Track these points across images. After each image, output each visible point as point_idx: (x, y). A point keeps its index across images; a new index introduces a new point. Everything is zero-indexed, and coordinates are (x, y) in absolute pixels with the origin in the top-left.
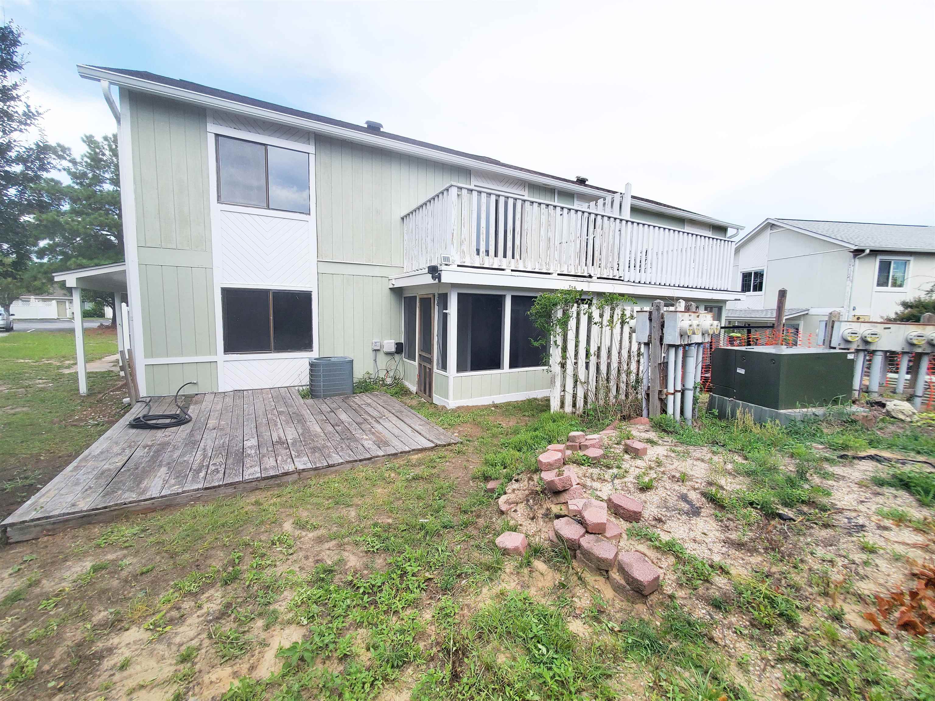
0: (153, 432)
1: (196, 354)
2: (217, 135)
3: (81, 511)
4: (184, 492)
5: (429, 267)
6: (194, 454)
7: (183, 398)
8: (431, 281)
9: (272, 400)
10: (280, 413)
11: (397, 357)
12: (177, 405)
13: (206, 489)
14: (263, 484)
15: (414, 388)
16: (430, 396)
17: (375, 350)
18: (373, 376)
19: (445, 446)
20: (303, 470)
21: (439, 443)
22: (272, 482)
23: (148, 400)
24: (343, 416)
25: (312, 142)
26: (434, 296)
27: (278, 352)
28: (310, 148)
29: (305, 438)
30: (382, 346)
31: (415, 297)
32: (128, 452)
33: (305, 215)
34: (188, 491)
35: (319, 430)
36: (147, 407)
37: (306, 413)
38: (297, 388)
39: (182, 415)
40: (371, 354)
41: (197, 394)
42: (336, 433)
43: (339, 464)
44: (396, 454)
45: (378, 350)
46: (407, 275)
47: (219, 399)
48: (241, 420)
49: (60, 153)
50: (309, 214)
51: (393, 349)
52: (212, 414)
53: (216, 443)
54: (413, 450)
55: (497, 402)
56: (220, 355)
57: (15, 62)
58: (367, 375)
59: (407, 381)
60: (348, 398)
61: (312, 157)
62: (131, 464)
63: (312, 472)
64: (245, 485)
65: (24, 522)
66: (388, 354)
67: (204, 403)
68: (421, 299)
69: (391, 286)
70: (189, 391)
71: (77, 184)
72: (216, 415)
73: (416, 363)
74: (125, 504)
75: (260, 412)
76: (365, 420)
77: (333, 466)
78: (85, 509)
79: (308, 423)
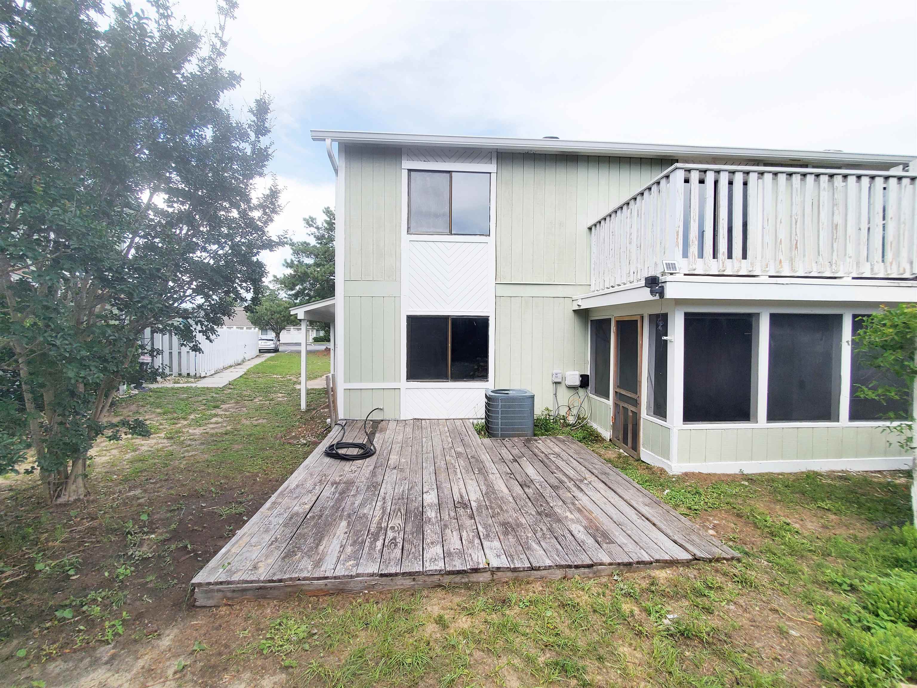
0: (343, 463)
1: (384, 381)
2: (410, 171)
3: (258, 581)
4: (358, 575)
5: (646, 279)
6: (374, 504)
7: (371, 423)
8: (649, 297)
9: (448, 434)
10: (459, 455)
11: (581, 391)
12: (366, 432)
13: (382, 575)
14: (446, 580)
15: (607, 434)
16: (635, 447)
17: (556, 383)
18: (552, 413)
19: (710, 561)
20: (498, 568)
21: (699, 554)
22: (457, 579)
23: (344, 422)
24: (531, 471)
25: (494, 161)
26: (642, 317)
27: (455, 381)
28: (492, 167)
29: (491, 502)
30: (564, 378)
31: (609, 320)
32: (317, 491)
33: (484, 237)
34: (362, 575)
35: (506, 491)
36: (342, 431)
37: (485, 457)
38: (471, 421)
39: (368, 445)
40: (551, 387)
41: (382, 421)
42: (527, 500)
43: (546, 568)
44: (630, 564)
45: (559, 383)
46: (597, 293)
47: (400, 428)
48: (420, 460)
49: (311, 223)
50: (489, 235)
51: (577, 382)
52: (394, 446)
53: (396, 491)
54: (657, 561)
55: (747, 471)
56: (403, 382)
57: (266, 127)
58: (546, 412)
59: (595, 421)
60: (528, 441)
61: (494, 176)
62: (316, 509)
63: (509, 574)
64: (426, 578)
65: (209, 584)
66: (570, 387)
67: (388, 432)
68: (618, 323)
69: (577, 308)
70: (376, 416)
71: (319, 243)
72: (397, 449)
73: (610, 402)
74: (299, 580)
75: (438, 451)
76: (561, 482)
77: (538, 569)
78: (262, 579)
79: (490, 476)
